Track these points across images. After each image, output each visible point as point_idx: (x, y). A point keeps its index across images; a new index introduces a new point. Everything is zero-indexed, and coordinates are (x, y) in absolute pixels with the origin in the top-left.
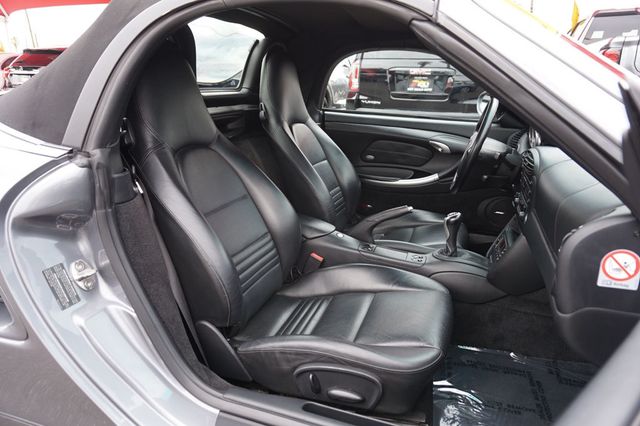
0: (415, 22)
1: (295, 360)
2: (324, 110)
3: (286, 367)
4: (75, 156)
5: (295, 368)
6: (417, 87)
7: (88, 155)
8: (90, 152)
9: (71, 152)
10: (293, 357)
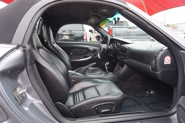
0: (123, 10)
1: (91, 105)
2: (56, 41)
3: (88, 108)
4: (19, 47)
5: (91, 108)
6: (65, 38)
7: (24, 47)
8: (26, 46)
9: (18, 46)
10: (90, 104)
